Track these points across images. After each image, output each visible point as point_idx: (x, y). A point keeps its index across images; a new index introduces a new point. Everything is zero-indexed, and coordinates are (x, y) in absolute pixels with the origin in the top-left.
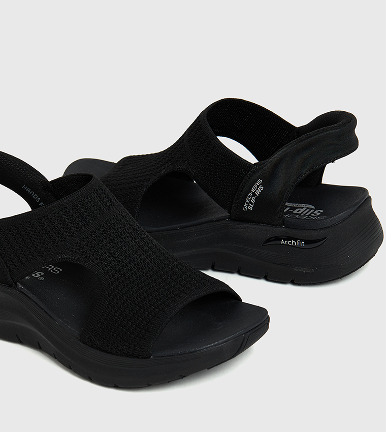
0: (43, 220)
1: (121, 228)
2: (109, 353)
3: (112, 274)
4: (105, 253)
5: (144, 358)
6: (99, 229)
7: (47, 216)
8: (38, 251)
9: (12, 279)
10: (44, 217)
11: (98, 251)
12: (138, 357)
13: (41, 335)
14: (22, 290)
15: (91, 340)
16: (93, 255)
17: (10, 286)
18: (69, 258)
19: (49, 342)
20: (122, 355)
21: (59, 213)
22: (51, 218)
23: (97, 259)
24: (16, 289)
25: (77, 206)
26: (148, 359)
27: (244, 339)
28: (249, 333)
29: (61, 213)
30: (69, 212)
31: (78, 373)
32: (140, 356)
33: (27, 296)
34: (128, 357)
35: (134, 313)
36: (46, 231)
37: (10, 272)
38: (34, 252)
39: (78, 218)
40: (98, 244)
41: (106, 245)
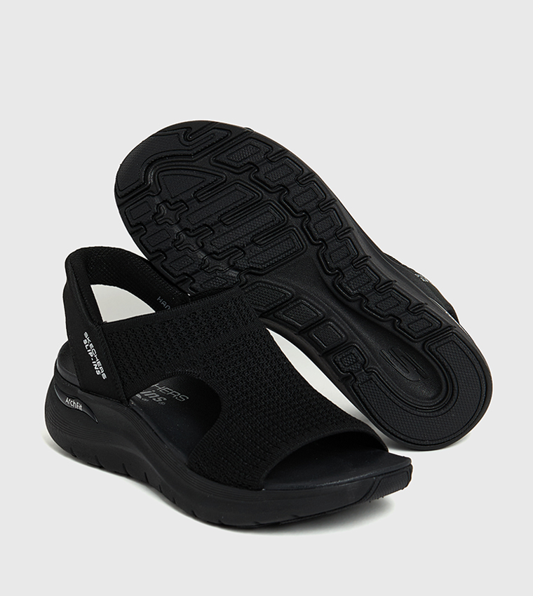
0: (167, 324)
1: (256, 347)
2: (217, 482)
3: (237, 395)
4: (233, 371)
5: (255, 490)
6: (230, 344)
7: (172, 320)
8: (157, 361)
9: (125, 393)
10: (168, 321)
11: (224, 368)
12: (247, 488)
13: (148, 462)
14: (134, 408)
15: (199, 466)
16: (218, 371)
17: (122, 402)
18: (191, 373)
19: (156, 471)
20: (230, 485)
21: (185, 319)
22: (176, 324)
23: (222, 377)
24: (127, 406)
25: (208, 313)
26: (258, 492)
27: (374, 483)
28: (381, 477)
29: (188, 319)
30: (198, 318)
31: (181, 508)
32: (250, 486)
33: (138, 414)
34: (237, 487)
35: (252, 441)
36: (168, 338)
37: (123, 385)
38: (152, 362)
39: (208, 326)
40: (226, 360)
41: (235, 363)
